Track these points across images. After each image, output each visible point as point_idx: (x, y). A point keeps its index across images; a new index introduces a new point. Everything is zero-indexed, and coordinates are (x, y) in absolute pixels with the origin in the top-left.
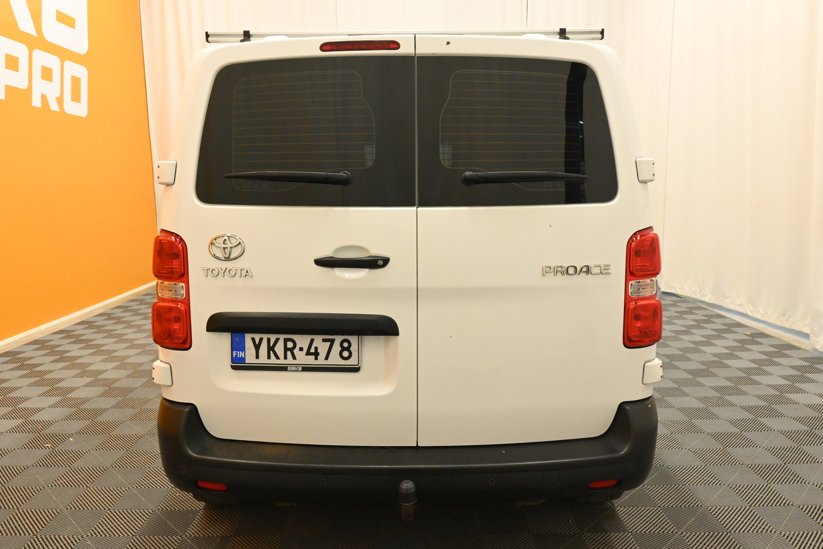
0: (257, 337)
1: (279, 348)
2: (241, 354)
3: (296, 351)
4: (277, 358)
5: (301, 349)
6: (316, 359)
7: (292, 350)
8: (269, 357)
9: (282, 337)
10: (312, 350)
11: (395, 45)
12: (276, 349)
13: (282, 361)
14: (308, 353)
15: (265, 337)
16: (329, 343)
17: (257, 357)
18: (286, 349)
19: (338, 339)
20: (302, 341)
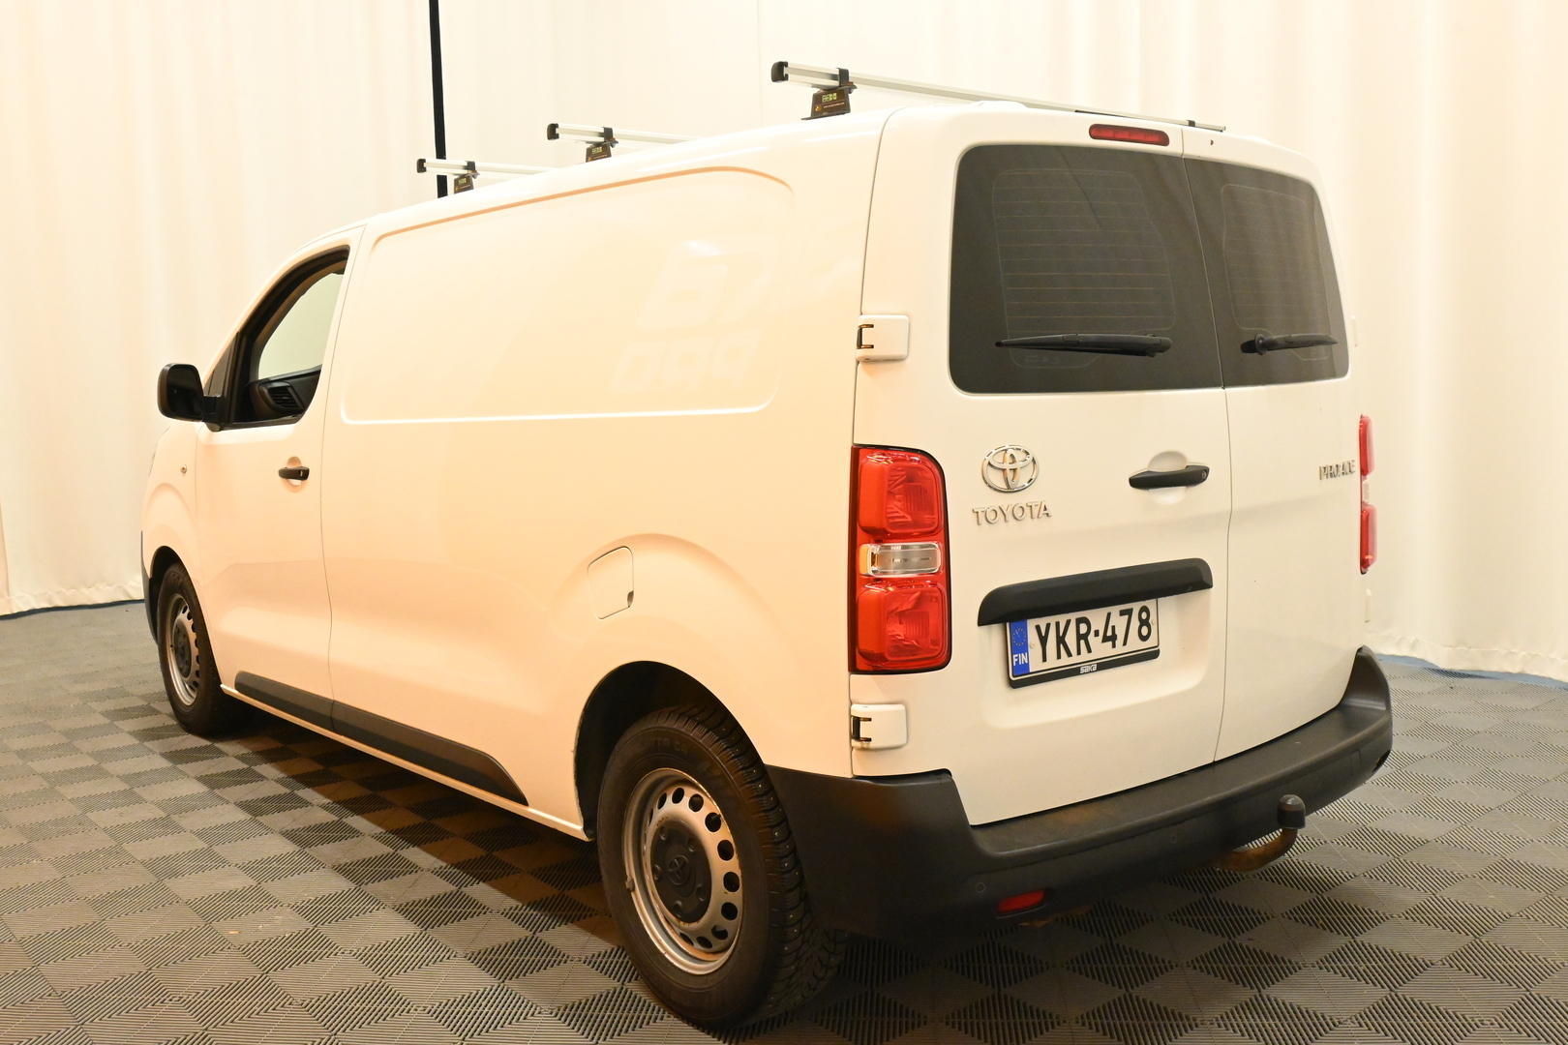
0: (1042, 622)
1: (1071, 639)
2: (1023, 658)
3: (1091, 637)
4: (1069, 654)
5: (1097, 633)
6: (1114, 646)
7: (1085, 637)
8: (1059, 657)
9: (1073, 616)
10: (1109, 633)
11: (1162, 138)
12: (1067, 639)
13: (1075, 659)
14: (1105, 639)
15: (1052, 620)
16: (1127, 617)
17: (1045, 660)
18: (1080, 637)
19: (1136, 606)
20: (1097, 617)
